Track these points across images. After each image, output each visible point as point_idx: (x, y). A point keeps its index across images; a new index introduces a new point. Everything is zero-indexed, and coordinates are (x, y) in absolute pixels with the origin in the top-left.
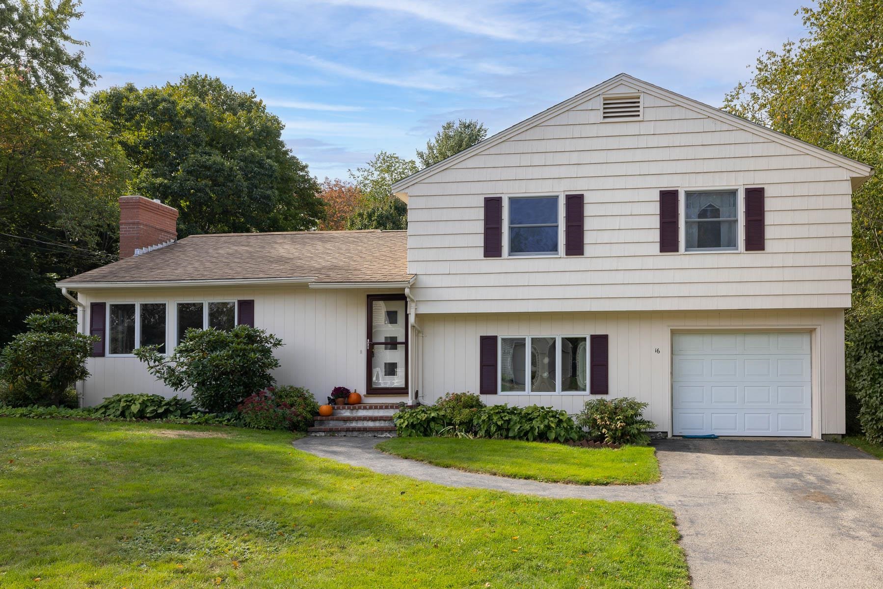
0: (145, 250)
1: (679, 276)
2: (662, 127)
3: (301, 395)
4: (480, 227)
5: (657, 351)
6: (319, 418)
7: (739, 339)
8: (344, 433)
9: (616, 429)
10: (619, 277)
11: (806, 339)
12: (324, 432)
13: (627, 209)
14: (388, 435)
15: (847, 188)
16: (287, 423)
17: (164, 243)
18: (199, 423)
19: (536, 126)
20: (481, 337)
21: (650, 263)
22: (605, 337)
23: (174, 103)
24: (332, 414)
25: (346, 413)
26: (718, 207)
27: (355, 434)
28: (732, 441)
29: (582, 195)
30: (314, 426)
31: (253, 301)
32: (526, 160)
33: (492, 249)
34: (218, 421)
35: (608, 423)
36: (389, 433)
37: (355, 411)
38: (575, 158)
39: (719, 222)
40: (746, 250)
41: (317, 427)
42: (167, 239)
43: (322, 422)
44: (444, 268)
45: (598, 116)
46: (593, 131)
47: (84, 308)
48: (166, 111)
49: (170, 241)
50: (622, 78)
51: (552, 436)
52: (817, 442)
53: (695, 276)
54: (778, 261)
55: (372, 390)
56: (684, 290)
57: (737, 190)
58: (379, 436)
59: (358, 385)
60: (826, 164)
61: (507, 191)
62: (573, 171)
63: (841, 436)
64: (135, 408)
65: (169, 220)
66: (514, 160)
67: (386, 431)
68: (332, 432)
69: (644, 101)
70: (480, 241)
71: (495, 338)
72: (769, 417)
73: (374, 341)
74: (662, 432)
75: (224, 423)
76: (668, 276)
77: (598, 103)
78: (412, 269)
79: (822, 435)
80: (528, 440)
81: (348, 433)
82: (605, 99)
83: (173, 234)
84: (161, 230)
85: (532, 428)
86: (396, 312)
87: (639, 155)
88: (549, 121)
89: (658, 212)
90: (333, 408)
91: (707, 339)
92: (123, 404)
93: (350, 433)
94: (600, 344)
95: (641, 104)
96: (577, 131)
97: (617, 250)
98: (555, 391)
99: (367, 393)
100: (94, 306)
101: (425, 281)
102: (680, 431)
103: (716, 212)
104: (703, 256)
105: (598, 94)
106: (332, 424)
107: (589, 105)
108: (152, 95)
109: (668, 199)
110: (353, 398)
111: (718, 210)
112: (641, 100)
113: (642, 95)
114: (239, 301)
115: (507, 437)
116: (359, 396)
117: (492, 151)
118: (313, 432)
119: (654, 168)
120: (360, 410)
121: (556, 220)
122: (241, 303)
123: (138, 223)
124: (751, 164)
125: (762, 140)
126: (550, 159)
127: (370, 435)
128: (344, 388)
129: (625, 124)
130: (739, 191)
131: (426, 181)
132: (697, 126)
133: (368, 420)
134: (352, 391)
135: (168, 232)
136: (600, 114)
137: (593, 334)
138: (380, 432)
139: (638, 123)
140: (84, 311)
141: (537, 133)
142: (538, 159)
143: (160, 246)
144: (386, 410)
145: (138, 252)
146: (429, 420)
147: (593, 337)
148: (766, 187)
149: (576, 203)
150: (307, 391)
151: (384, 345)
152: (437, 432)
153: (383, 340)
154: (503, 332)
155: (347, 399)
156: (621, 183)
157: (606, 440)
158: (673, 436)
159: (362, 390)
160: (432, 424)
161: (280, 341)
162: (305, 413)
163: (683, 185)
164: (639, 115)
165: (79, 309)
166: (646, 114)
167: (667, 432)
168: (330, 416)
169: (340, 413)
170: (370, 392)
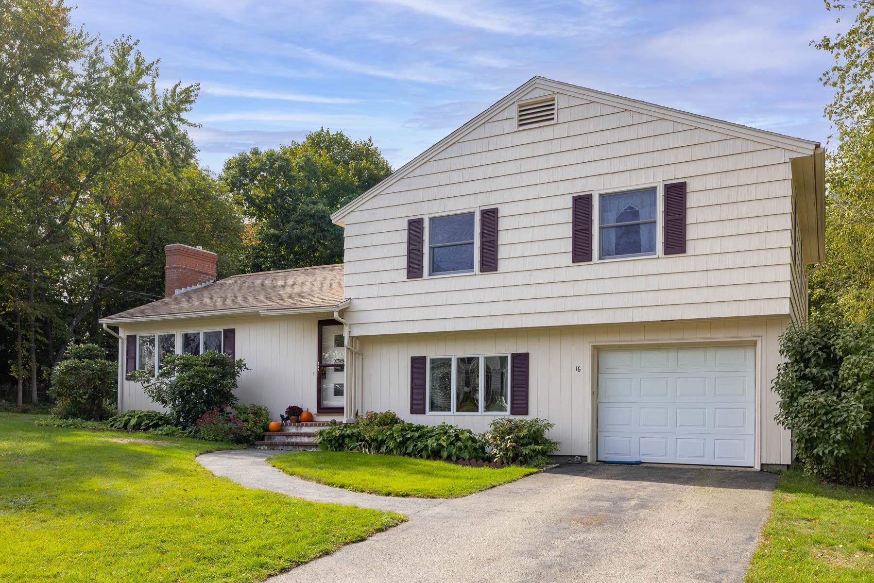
0: (183, 290)
1: (593, 287)
2: (577, 128)
3: (258, 413)
4: (403, 249)
5: (578, 369)
6: (267, 433)
7: (672, 354)
8: (281, 447)
9: (507, 449)
10: (532, 292)
11: (749, 353)
12: (267, 445)
13: (539, 220)
15: (787, 172)
17: (203, 284)
18: (167, 434)
19: (454, 143)
20: (412, 358)
21: (563, 275)
22: (526, 356)
23: (287, 161)
24: (280, 430)
25: (293, 430)
26: (637, 209)
27: (290, 448)
28: (661, 468)
29: (497, 209)
30: (264, 440)
31: (234, 329)
32: (444, 179)
33: (414, 271)
34: (181, 433)
35: (499, 442)
36: (316, 448)
38: (489, 171)
39: (638, 224)
40: (665, 254)
41: (266, 441)
42: (206, 280)
43: (268, 437)
44: (373, 291)
45: (513, 125)
46: (508, 141)
47: (123, 339)
48: (281, 168)
49: (209, 281)
50: (535, 81)
51: (445, 454)
52: (756, 472)
53: (609, 286)
54: (702, 263)
55: (323, 410)
56: (597, 302)
57: (656, 187)
59: (309, 404)
60: (760, 147)
61: (427, 212)
62: (488, 185)
63: (786, 467)
64: (133, 421)
65: (208, 263)
66: (435, 180)
67: (314, 446)
68: (273, 446)
69: (560, 102)
70: (403, 263)
71: (424, 359)
72: (704, 443)
73: (324, 363)
74: (579, 456)
75: (185, 435)
76: (581, 288)
77: (514, 112)
78: (348, 294)
79: (762, 465)
80: (421, 457)
82: (520, 106)
83: (213, 275)
84: (201, 273)
85: (426, 446)
87: (552, 161)
88: (467, 136)
89: (571, 220)
91: (636, 356)
92: (126, 418)
94: (521, 361)
95: (555, 107)
96: (493, 143)
97: (529, 264)
98: (478, 411)
99: (318, 412)
100: (129, 337)
101: (358, 305)
102: (606, 456)
103: (635, 214)
104: (617, 264)
105: (513, 101)
106: (278, 439)
107: (504, 115)
108: (271, 155)
109: (582, 204)
110: (305, 416)
111: (638, 212)
112: (555, 102)
113: (556, 96)
114: (224, 330)
115: (404, 454)
116: (310, 415)
117: (416, 173)
118: (260, 445)
119: (567, 173)
121: (473, 238)
122: (226, 331)
123: (178, 267)
124: (671, 157)
125: (685, 128)
126: (467, 175)
127: (301, 449)
128: (298, 407)
129: (539, 129)
130: (658, 188)
131: (359, 209)
132: (613, 121)
133: (305, 436)
134: (305, 410)
135: (207, 274)
136: (515, 122)
137: (514, 352)
138: (309, 447)
139: (552, 127)
140: (123, 343)
141: (454, 151)
142: (456, 177)
143: (199, 286)
145: (177, 292)
146: (343, 437)
147: (514, 356)
148: (688, 181)
149: (490, 217)
150: (264, 410)
151: (334, 367)
152: (348, 448)
153: (333, 363)
154: (432, 352)
155: (298, 417)
156: (533, 192)
157: (495, 460)
158: (597, 461)
159: (314, 410)
160: (347, 440)
161: (245, 365)
162: (255, 429)
163: (597, 188)
164: (553, 119)
165: (120, 341)
166: (561, 116)
167: (587, 456)
168: (278, 431)
169: (288, 430)
170: (320, 411)
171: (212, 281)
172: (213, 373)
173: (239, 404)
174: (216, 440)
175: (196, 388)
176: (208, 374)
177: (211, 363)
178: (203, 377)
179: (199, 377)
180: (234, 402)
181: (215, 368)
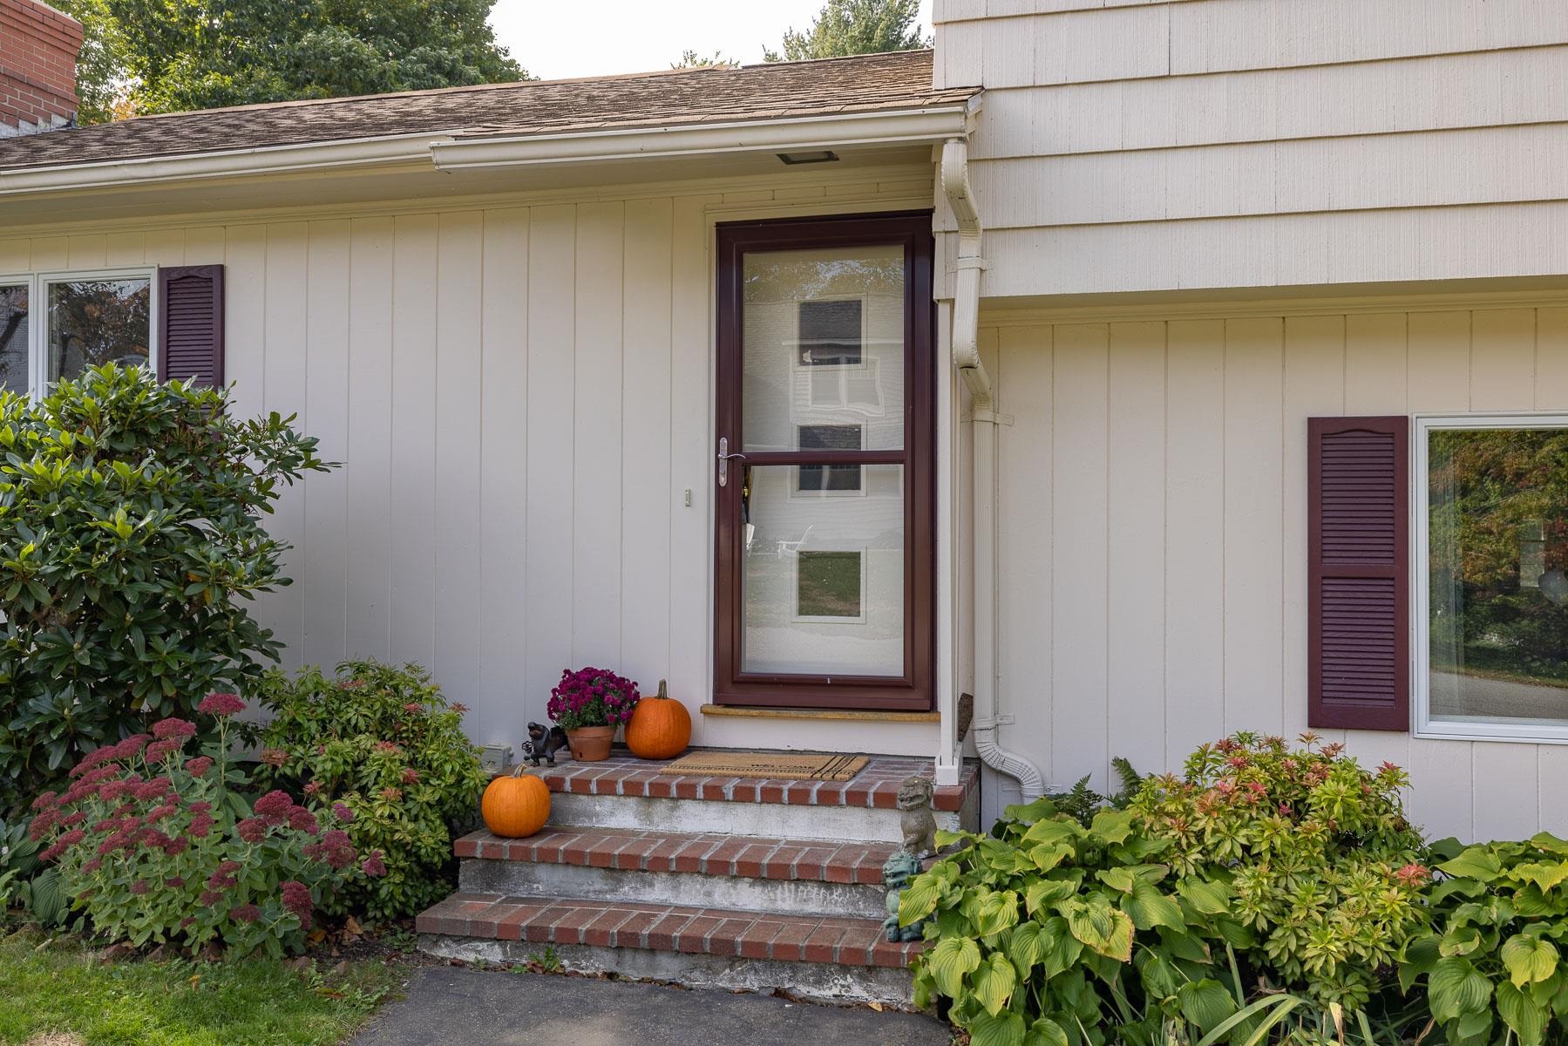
6: (479, 847)
8: (604, 959)
12: (500, 939)
14: (858, 991)
16: (283, 919)
17: (22, 124)
20: (1313, 423)
24: (549, 824)
25: (621, 817)
27: (670, 969)
30: (456, 887)
31: (221, 269)
37: (661, 807)
41: (467, 898)
42: (38, 112)
43: (494, 870)
44: (1137, 46)
49: (48, 120)
55: (741, 686)
58: (803, 990)
67: (846, 967)
68: (545, 952)
71: (1393, 431)
73: (749, 447)
81: (628, 956)
83: (63, 99)
84: (14, 79)
86: (851, 311)
90: (554, 786)
93: (642, 960)
99: (716, 702)
101: (1030, 121)
106: (547, 893)
110: (651, 726)
114: (162, 271)
116: (680, 715)
118: (443, 936)
120: (688, 806)
128: (611, 677)
133: (736, 876)
134: (646, 688)
135: (43, 91)
138: (811, 969)
143: (6, 131)
144: (826, 812)
151: (796, 468)
153: (791, 444)
154: (1438, 397)
155: (622, 727)
161: (308, 447)
162: (405, 830)
168: (537, 833)
169: (591, 815)
170: (734, 694)
171: (64, 122)
172: (141, 495)
173: (290, 670)
174: (177, 943)
175: (25, 592)
176: (109, 507)
177: (115, 436)
178: (76, 525)
179: (49, 522)
180: (256, 657)
181: (149, 470)
